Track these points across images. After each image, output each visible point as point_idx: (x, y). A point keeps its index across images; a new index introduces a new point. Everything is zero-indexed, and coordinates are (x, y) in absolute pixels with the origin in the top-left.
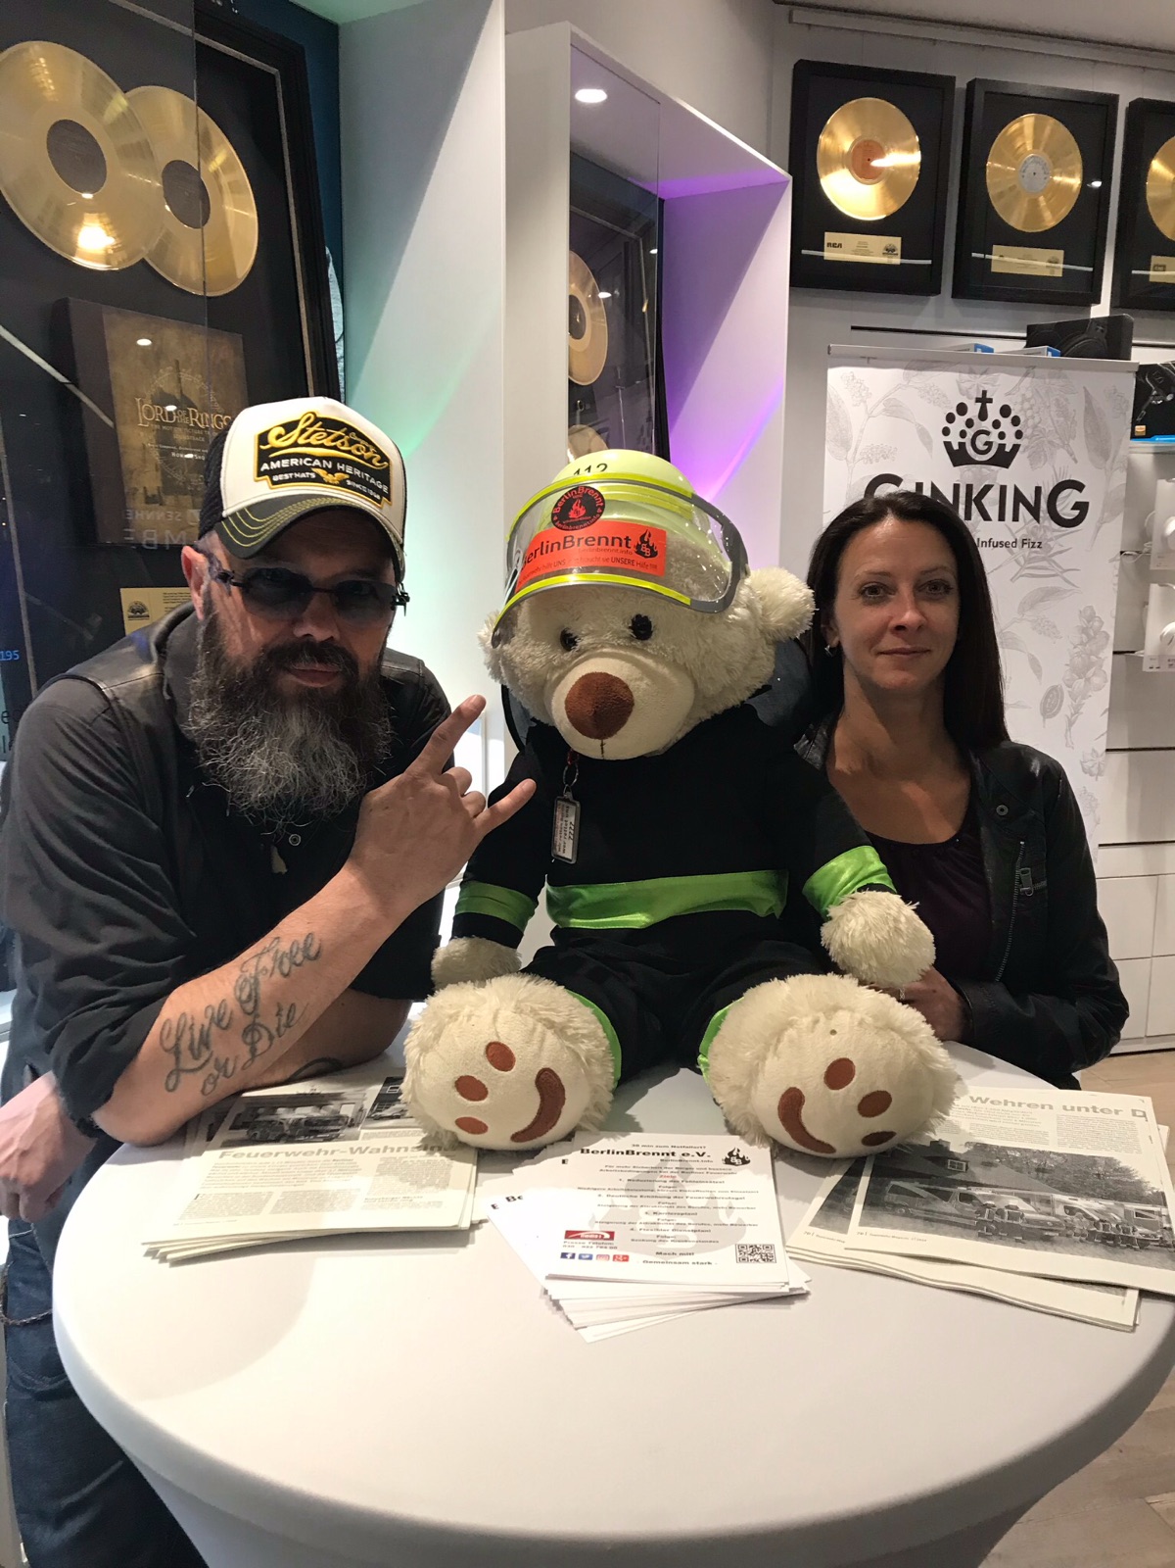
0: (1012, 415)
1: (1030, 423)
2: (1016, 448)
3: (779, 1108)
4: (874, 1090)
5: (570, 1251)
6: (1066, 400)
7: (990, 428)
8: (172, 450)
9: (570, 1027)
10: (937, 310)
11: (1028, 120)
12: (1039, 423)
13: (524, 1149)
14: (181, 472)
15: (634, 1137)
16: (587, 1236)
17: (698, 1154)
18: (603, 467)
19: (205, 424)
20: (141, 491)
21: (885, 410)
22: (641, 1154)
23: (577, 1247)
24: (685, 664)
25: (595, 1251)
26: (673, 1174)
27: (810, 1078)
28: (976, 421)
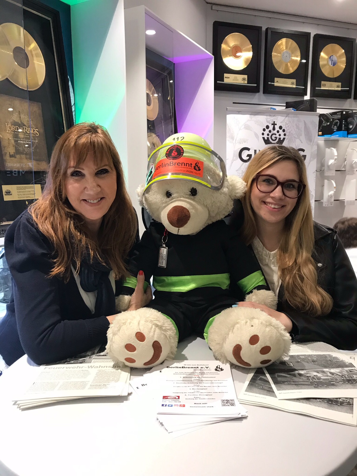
0: (282, 129)
1: (288, 131)
2: (284, 139)
3: (233, 351)
4: (266, 345)
5: (165, 403)
6: (299, 124)
7: (277, 133)
8: (18, 140)
9: (164, 326)
10: (259, 97)
11: (284, 40)
12: (291, 131)
13: (148, 368)
14: (21, 147)
15: (185, 362)
16: (170, 398)
17: (206, 367)
18: (183, 138)
19: (29, 132)
20: (8, 153)
21: (244, 128)
22: (187, 368)
23: (167, 402)
24: (206, 205)
25: (173, 403)
26: (198, 375)
27: (244, 341)
28: (272, 131)
